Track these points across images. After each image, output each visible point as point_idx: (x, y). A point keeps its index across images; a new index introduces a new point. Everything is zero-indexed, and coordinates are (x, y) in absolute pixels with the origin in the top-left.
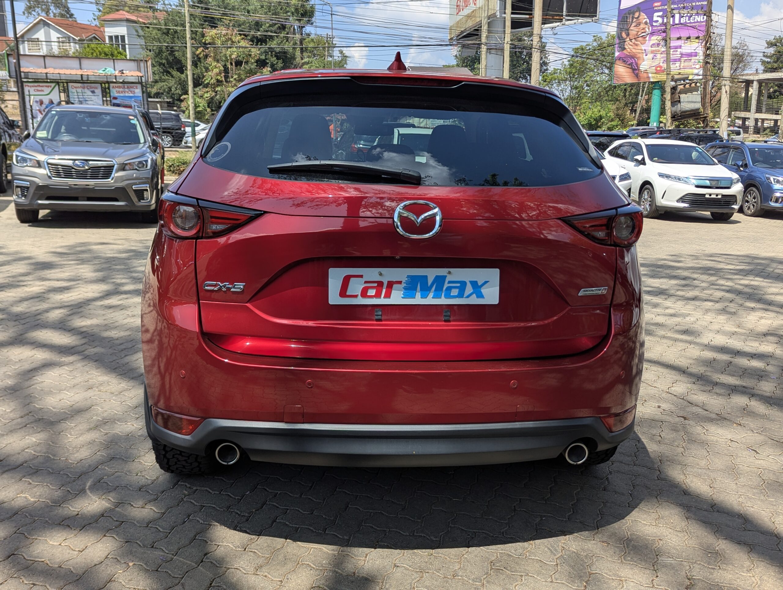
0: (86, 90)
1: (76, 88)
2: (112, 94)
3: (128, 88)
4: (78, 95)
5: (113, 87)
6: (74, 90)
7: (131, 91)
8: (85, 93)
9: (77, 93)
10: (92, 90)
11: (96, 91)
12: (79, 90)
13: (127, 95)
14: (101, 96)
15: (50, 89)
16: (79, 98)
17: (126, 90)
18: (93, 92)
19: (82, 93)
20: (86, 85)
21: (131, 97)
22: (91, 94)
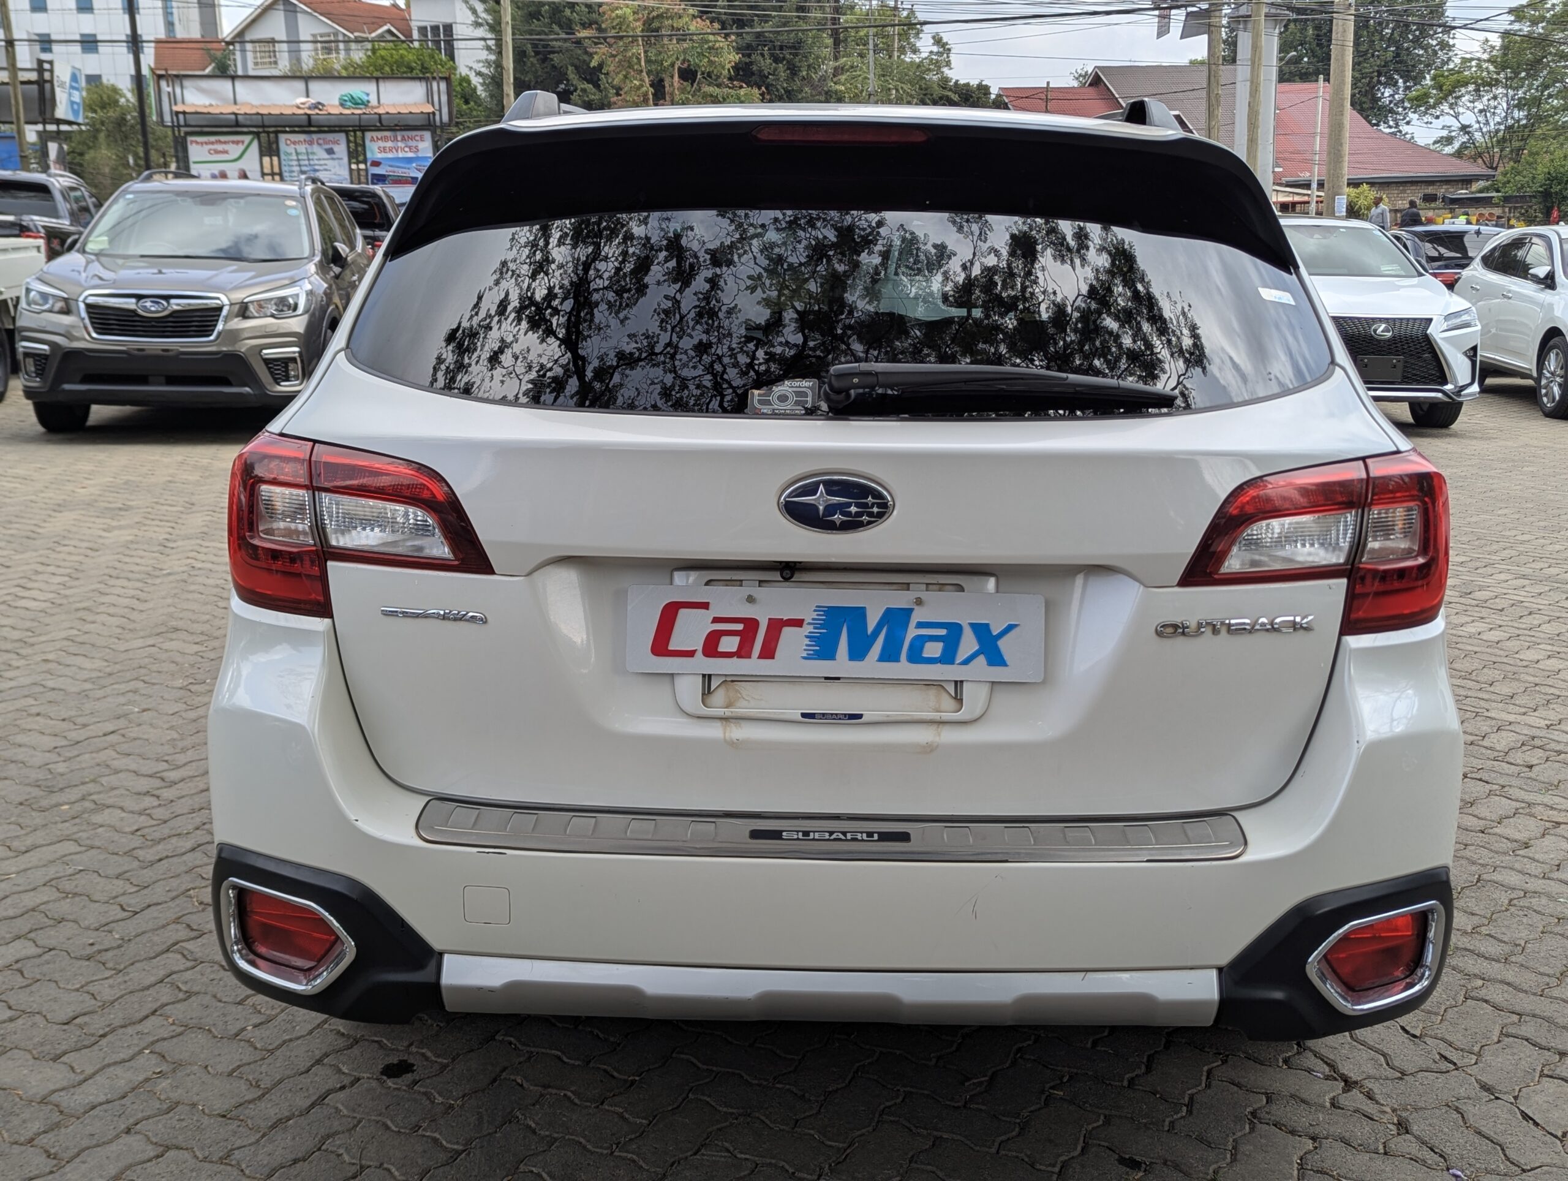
0: (315, 148)
1: (294, 143)
2: (369, 155)
3: (403, 139)
4: (298, 160)
5: (372, 140)
6: (291, 149)
7: (410, 148)
8: (313, 153)
9: (297, 154)
10: (327, 147)
11: (336, 148)
12: (302, 148)
13: (401, 155)
14: (346, 160)
15: (241, 148)
16: (300, 166)
17: (400, 144)
18: (330, 152)
19: (307, 153)
20: (315, 136)
21: (409, 160)
22: (326, 156)
